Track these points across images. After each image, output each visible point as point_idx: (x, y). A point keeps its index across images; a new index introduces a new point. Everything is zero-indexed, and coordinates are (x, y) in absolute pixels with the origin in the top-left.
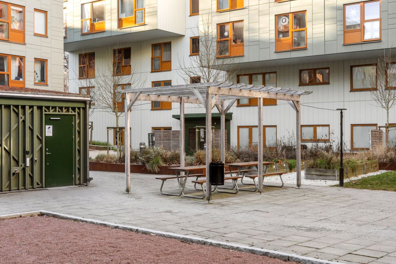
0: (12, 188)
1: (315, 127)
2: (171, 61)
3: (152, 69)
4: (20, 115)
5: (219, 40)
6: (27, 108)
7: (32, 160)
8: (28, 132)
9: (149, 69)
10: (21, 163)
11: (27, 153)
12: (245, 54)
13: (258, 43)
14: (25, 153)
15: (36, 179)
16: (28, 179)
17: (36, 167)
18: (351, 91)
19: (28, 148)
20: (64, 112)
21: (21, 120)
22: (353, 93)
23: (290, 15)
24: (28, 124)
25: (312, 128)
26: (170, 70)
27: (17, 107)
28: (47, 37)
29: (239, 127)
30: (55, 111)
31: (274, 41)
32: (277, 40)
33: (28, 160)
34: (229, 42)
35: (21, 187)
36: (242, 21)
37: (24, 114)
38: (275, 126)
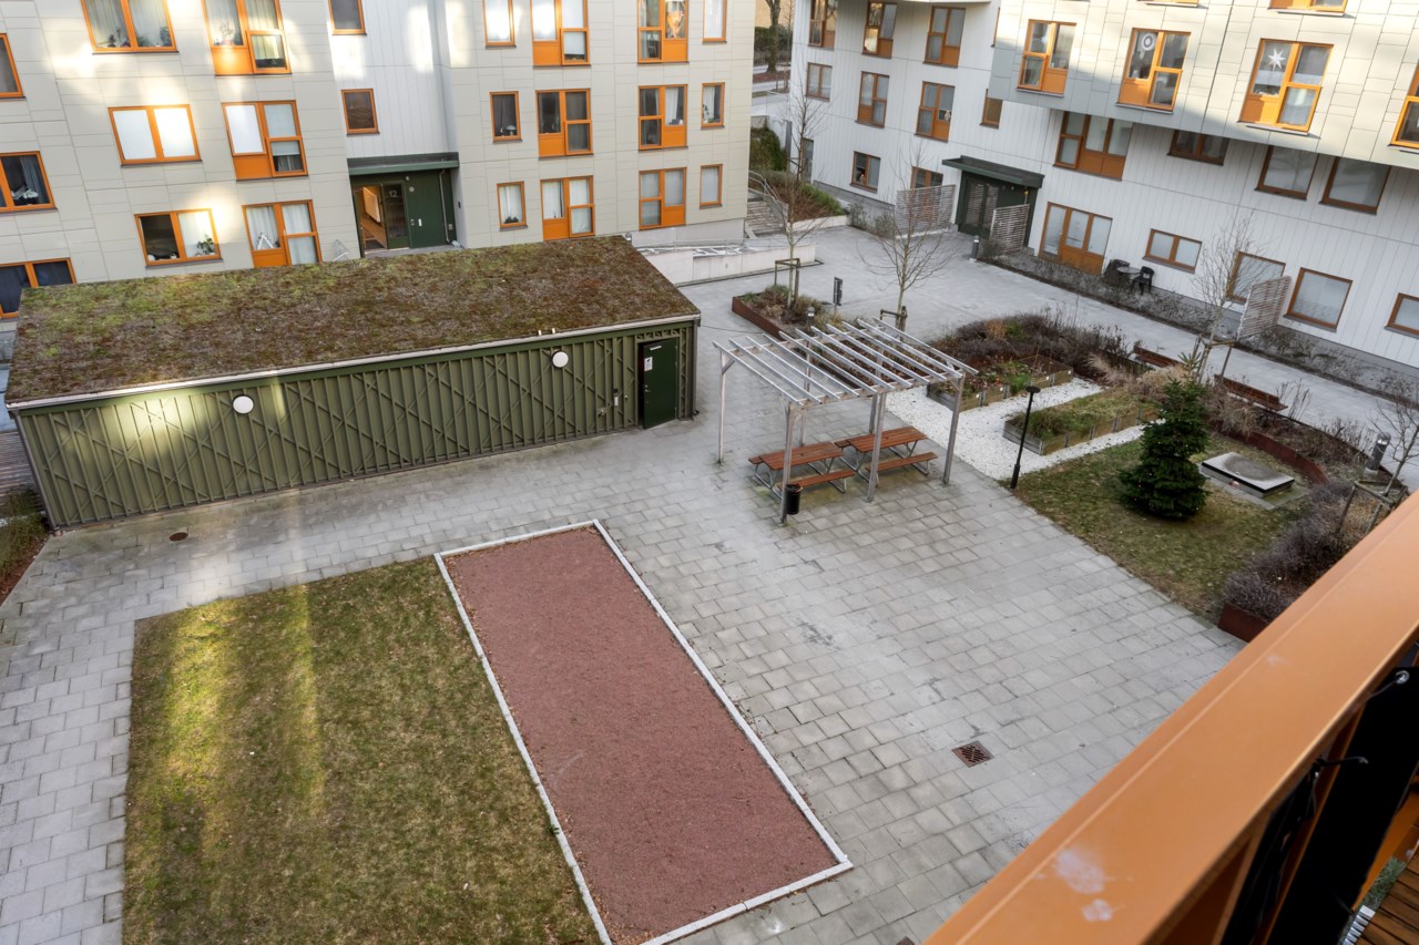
0: (599, 429)
1: (1177, 239)
2: (959, 48)
3: (926, 57)
4: (606, 348)
5: (1029, 52)
6: (615, 340)
7: (622, 399)
8: (616, 364)
9: (922, 56)
10: (608, 401)
11: (616, 391)
12: (1066, 93)
13: (1090, 80)
14: (614, 391)
15: (627, 416)
16: (617, 417)
17: (628, 406)
18: (1258, 189)
19: (616, 385)
20: (665, 336)
21: (607, 355)
22: (1259, 194)
23: (1161, 35)
24: (616, 356)
25: (1171, 239)
26: (956, 66)
27: (603, 341)
28: (725, 42)
29: (1050, 205)
30: (652, 336)
31: (1119, 80)
32: (1127, 81)
33: (616, 399)
34: (1044, 63)
35: (609, 427)
36: (1074, 24)
37: (611, 346)
38: (1111, 219)
